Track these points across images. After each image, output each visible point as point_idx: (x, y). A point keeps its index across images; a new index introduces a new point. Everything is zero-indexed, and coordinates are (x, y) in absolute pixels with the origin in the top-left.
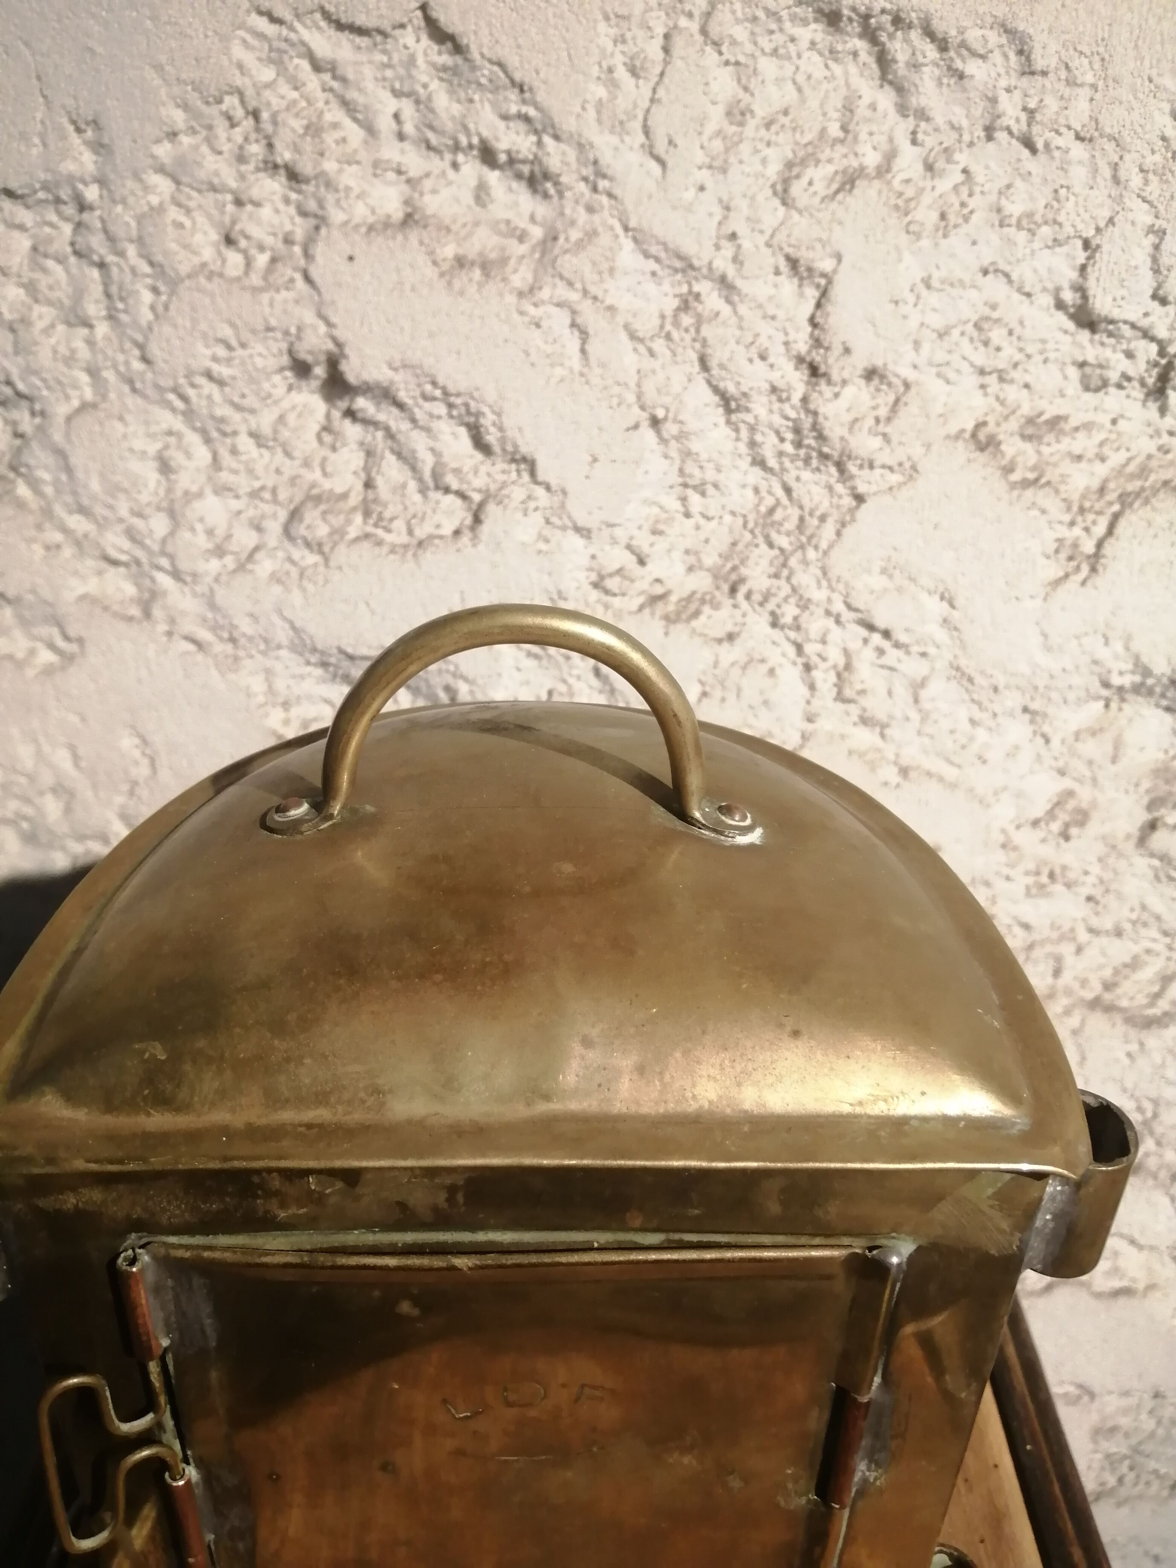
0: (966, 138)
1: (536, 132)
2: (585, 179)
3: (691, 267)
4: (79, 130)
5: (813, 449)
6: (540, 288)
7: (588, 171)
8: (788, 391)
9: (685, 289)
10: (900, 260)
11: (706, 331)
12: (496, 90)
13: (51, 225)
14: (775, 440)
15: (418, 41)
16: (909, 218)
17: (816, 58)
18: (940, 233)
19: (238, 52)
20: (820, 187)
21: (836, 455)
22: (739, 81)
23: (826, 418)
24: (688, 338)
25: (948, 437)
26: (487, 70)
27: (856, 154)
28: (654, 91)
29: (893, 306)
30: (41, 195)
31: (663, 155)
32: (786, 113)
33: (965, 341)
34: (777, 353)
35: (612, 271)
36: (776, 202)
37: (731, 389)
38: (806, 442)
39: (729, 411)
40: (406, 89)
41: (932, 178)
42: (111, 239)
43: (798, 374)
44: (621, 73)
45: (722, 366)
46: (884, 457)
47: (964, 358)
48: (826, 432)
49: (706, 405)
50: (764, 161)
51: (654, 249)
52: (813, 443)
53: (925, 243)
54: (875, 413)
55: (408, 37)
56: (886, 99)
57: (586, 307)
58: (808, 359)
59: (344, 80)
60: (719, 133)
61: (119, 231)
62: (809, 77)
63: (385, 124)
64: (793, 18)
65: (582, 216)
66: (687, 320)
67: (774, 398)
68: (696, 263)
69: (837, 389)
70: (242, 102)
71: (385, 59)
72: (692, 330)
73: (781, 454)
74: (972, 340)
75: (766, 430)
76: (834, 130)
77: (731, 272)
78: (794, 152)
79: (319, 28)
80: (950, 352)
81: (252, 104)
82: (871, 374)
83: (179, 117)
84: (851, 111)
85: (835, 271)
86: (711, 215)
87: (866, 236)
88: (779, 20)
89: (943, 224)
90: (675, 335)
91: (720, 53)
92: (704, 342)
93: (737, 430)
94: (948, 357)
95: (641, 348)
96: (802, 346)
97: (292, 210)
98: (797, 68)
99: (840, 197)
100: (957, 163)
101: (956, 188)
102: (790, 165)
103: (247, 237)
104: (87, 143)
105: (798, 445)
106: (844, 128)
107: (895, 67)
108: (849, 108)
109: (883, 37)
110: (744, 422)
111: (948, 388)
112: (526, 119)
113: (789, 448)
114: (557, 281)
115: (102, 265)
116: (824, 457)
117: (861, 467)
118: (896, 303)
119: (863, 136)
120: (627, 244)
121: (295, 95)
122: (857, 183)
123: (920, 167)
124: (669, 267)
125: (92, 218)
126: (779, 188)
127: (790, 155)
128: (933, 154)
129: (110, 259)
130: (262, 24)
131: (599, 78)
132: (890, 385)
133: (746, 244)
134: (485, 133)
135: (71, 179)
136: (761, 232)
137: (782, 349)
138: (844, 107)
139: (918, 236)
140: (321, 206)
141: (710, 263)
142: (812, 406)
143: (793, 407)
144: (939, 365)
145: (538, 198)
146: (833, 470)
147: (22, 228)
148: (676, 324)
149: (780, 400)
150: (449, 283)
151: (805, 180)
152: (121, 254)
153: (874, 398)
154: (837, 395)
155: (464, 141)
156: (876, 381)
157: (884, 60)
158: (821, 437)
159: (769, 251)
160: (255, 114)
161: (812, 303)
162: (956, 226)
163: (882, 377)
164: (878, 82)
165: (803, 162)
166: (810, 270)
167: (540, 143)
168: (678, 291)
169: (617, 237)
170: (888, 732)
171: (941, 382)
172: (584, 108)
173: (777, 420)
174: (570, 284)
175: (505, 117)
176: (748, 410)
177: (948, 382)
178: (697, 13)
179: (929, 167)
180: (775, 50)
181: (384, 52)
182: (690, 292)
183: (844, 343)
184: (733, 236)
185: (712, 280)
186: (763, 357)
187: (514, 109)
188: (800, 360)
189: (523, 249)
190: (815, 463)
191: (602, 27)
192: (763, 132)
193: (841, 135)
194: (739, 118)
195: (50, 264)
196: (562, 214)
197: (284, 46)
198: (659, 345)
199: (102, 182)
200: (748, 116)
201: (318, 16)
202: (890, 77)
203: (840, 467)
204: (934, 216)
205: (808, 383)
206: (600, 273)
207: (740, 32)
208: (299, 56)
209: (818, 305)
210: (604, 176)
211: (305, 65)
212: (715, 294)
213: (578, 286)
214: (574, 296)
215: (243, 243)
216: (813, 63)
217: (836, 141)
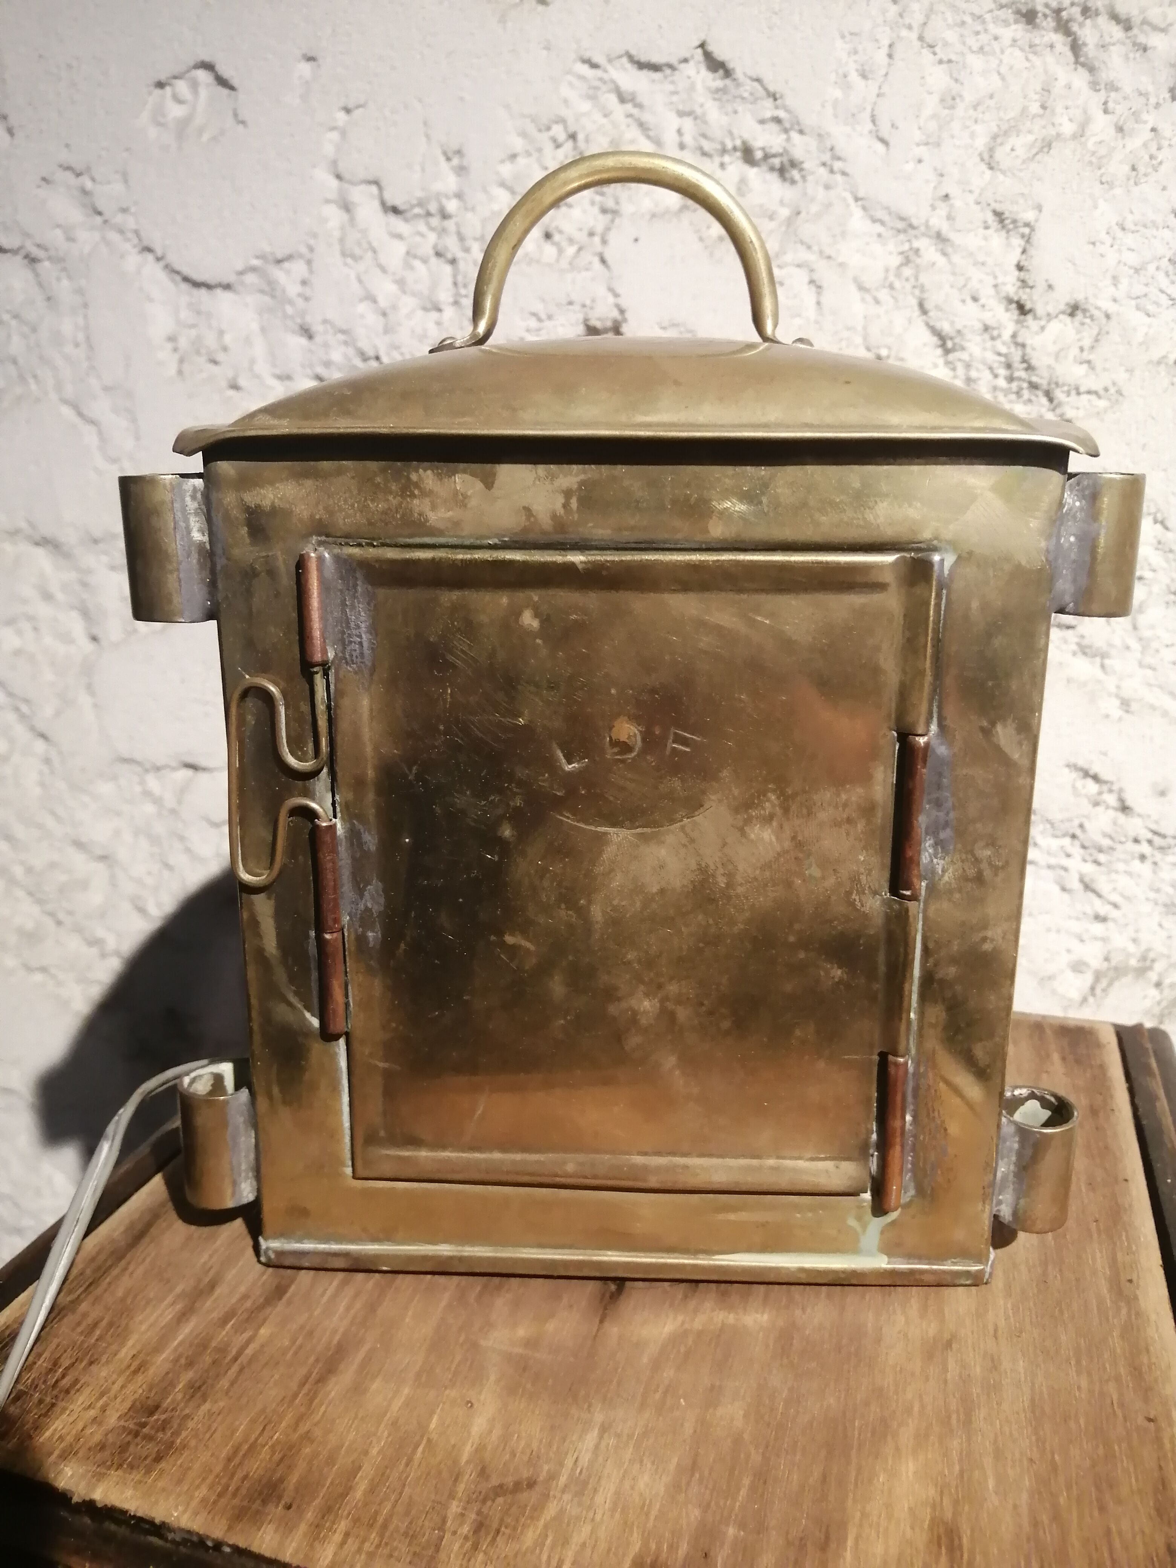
0: (1153, 100)
1: (786, 131)
2: (824, 164)
3: (912, 226)
4: (448, 159)
5: (1024, 380)
6: (785, 253)
7: (826, 157)
8: (998, 328)
9: (906, 247)
10: (1096, 207)
11: (924, 278)
12: (755, 101)
13: (422, 235)
14: (990, 377)
15: (698, 72)
16: (1103, 170)
17: (1017, 53)
18: (1132, 182)
19: (565, 91)
20: (1021, 152)
21: (1043, 383)
22: (951, 76)
23: (1034, 349)
24: (908, 286)
25: (1150, 362)
26: (749, 86)
27: (1053, 124)
28: (880, 88)
29: (1091, 246)
30: (417, 210)
31: (886, 136)
32: (991, 97)
33: (1161, 276)
34: (987, 294)
35: (843, 234)
36: (983, 167)
37: (946, 327)
38: (1017, 374)
39: (947, 352)
40: (687, 109)
41: (1123, 138)
42: (461, 238)
43: (1008, 315)
44: (854, 77)
45: (938, 308)
46: (1090, 382)
47: (1162, 291)
48: (1034, 362)
49: (925, 345)
50: (973, 135)
51: (880, 214)
52: (1022, 374)
53: (1118, 191)
54: (1080, 344)
55: (689, 70)
56: (1080, 79)
57: (821, 266)
58: (1016, 299)
59: (639, 106)
60: (934, 116)
61: (467, 231)
62: (1011, 68)
63: (670, 139)
64: (995, 20)
65: (821, 193)
66: (907, 272)
67: (987, 336)
68: (915, 222)
69: (1043, 323)
70: (566, 128)
71: (671, 88)
72: (912, 280)
73: (995, 388)
74: (1167, 274)
75: (981, 366)
76: (1035, 108)
77: (945, 228)
78: (998, 126)
79: (625, 69)
80: (1147, 285)
81: (571, 129)
82: (1074, 310)
83: (518, 144)
84: (1049, 91)
85: (1036, 221)
86: (927, 181)
87: (1064, 189)
88: (984, 22)
89: (1134, 173)
90: (897, 284)
91: (935, 54)
92: (922, 289)
93: (954, 369)
94: (1145, 290)
95: (868, 297)
96: (1011, 288)
97: (596, 210)
98: (1001, 61)
99: (1038, 157)
100: (1145, 122)
101: (1145, 145)
102: (995, 137)
103: (561, 232)
104: (453, 168)
105: (1011, 379)
106: (1044, 107)
107: (1085, 49)
108: (1046, 90)
109: (1075, 27)
110: (960, 360)
111: (1148, 320)
112: (777, 120)
113: (1002, 383)
114: (799, 246)
115: (453, 262)
116: (1033, 386)
117: (1068, 394)
118: (1094, 244)
119: (1059, 109)
120: (857, 212)
121: (604, 121)
122: (1054, 144)
123: (1112, 131)
124: (892, 228)
125: (450, 224)
126: (986, 156)
127: (995, 129)
128: (1122, 119)
129: (460, 255)
130: (584, 69)
131: (836, 83)
132: (1092, 318)
133: (958, 203)
134: (746, 136)
135: (438, 196)
136: (970, 191)
137: (992, 291)
138: (1043, 89)
139: (1111, 185)
140: (617, 203)
141: (927, 221)
142: (1020, 340)
143: (1004, 343)
144: (1138, 298)
145: (787, 185)
146: (1044, 400)
147: (399, 237)
148: (898, 275)
149: (993, 338)
150: (711, 255)
151: (1008, 147)
152: (467, 250)
153: (1078, 332)
154: (1043, 328)
155: (729, 145)
156: (1079, 316)
157: (1076, 47)
158: (1030, 368)
159: (978, 207)
160: (573, 137)
161: (1020, 250)
162: (1145, 175)
163: (1085, 311)
164: (1073, 66)
165: (1006, 133)
166: (1014, 222)
167: (788, 140)
168: (901, 249)
169: (848, 206)
170: (1107, 662)
171: (1140, 315)
172: (823, 106)
173: (991, 357)
174: (809, 247)
175: (762, 122)
176: (963, 349)
177: (1148, 315)
178: (915, 26)
179: (1120, 129)
180: (981, 48)
181: (673, 82)
182: (911, 249)
183: (1047, 281)
184: (947, 196)
185: (930, 237)
186: (975, 299)
187: (768, 114)
188: (1010, 301)
189: (772, 225)
190: (1026, 394)
191: (839, 43)
192: (971, 112)
193: (1041, 111)
194: (950, 102)
195: (417, 263)
196: (805, 194)
197: (597, 83)
198: (884, 295)
199: (459, 196)
200: (958, 100)
201: (625, 60)
202: (1082, 59)
203: (1049, 396)
204: (1126, 168)
205: (1018, 322)
206: (834, 236)
207: (951, 36)
208: (609, 91)
209: (1024, 252)
210: (839, 158)
211: (613, 98)
212: (933, 249)
213: (815, 248)
214: (811, 257)
215: (557, 237)
216: (1015, 57)
217: (1035, 116)
